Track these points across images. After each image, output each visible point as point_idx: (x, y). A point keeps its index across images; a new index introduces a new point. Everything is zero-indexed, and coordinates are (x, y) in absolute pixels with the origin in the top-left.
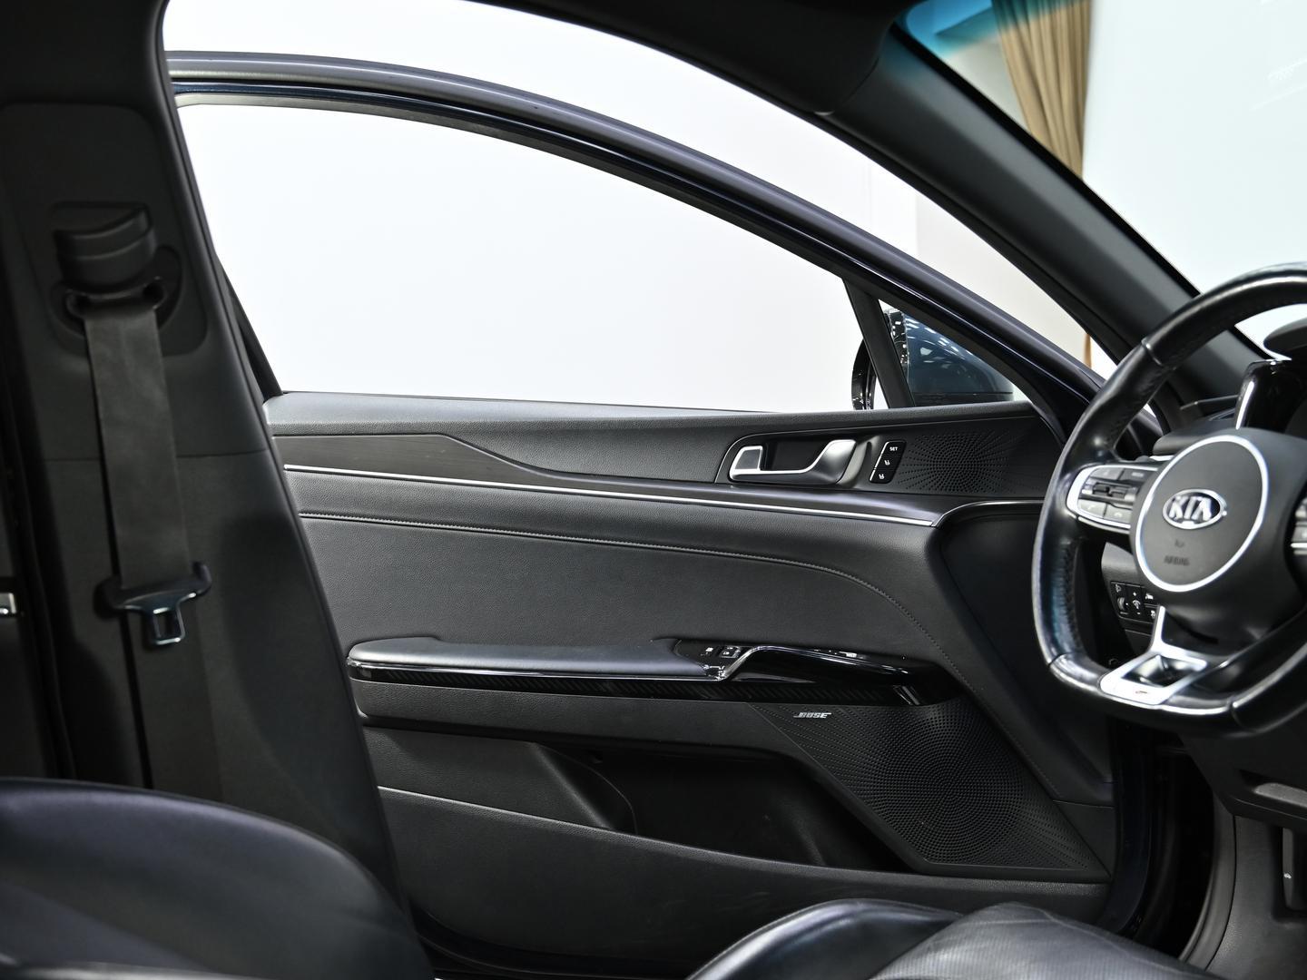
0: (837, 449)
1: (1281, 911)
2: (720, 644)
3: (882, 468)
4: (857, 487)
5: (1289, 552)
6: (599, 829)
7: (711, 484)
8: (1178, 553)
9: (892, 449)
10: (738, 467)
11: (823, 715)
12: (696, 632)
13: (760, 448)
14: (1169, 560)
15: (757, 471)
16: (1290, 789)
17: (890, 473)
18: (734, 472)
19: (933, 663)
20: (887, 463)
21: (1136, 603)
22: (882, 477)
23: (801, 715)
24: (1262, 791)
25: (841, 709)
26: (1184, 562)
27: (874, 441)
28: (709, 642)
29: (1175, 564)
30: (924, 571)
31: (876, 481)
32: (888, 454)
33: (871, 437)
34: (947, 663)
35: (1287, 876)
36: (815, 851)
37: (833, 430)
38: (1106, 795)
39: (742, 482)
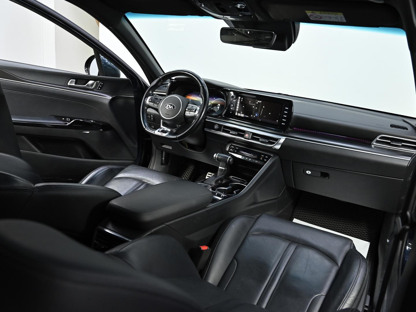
0: (91, 82)
1: (162, 164)
2: (65, 118)
3: (99, 87)
4: (94, 90)
5: (184, 115)
6: (39, 153)
7: (64, 86)
8: (167, 113)
9: (102, 84)
10: (70, 83)
11: (88, 132)
12: (59, 115)
13: (75, 80)
14: (166, 114)
15: (74, 84)
16: (168, 146)
17: (101, 88)
18: (69, 84)
19: (107, 123)
20: (101, 86)
21: (149, 117)
22: (99, 89)
23: (84, 132)
24: (164, 146)
25: (91, 131)
26: (169, 115)
27: (98, 82)
28: (63, 117)
29: (167, 115)
30: (108, 107)
31: (98, 89)
32: (101, 84)
33: (98, 81)
34: (110, 123)
35: (163, 159)
36: (83, 156)
37: (90, 79)
38: (137, 147)
39: (70, 86)
